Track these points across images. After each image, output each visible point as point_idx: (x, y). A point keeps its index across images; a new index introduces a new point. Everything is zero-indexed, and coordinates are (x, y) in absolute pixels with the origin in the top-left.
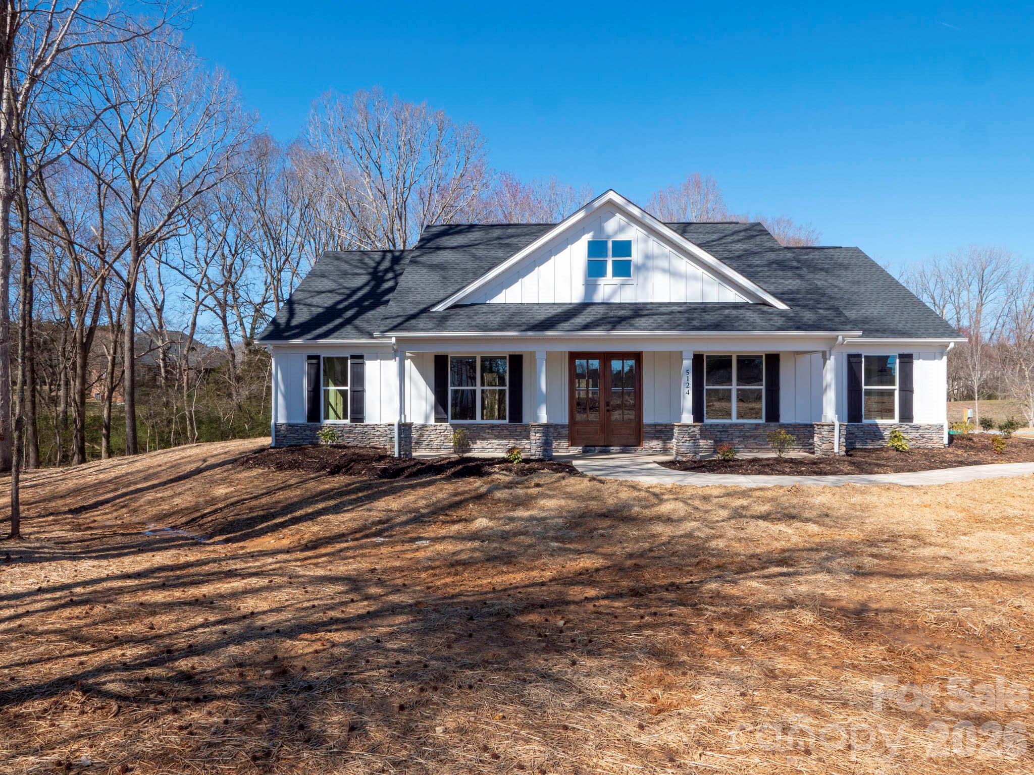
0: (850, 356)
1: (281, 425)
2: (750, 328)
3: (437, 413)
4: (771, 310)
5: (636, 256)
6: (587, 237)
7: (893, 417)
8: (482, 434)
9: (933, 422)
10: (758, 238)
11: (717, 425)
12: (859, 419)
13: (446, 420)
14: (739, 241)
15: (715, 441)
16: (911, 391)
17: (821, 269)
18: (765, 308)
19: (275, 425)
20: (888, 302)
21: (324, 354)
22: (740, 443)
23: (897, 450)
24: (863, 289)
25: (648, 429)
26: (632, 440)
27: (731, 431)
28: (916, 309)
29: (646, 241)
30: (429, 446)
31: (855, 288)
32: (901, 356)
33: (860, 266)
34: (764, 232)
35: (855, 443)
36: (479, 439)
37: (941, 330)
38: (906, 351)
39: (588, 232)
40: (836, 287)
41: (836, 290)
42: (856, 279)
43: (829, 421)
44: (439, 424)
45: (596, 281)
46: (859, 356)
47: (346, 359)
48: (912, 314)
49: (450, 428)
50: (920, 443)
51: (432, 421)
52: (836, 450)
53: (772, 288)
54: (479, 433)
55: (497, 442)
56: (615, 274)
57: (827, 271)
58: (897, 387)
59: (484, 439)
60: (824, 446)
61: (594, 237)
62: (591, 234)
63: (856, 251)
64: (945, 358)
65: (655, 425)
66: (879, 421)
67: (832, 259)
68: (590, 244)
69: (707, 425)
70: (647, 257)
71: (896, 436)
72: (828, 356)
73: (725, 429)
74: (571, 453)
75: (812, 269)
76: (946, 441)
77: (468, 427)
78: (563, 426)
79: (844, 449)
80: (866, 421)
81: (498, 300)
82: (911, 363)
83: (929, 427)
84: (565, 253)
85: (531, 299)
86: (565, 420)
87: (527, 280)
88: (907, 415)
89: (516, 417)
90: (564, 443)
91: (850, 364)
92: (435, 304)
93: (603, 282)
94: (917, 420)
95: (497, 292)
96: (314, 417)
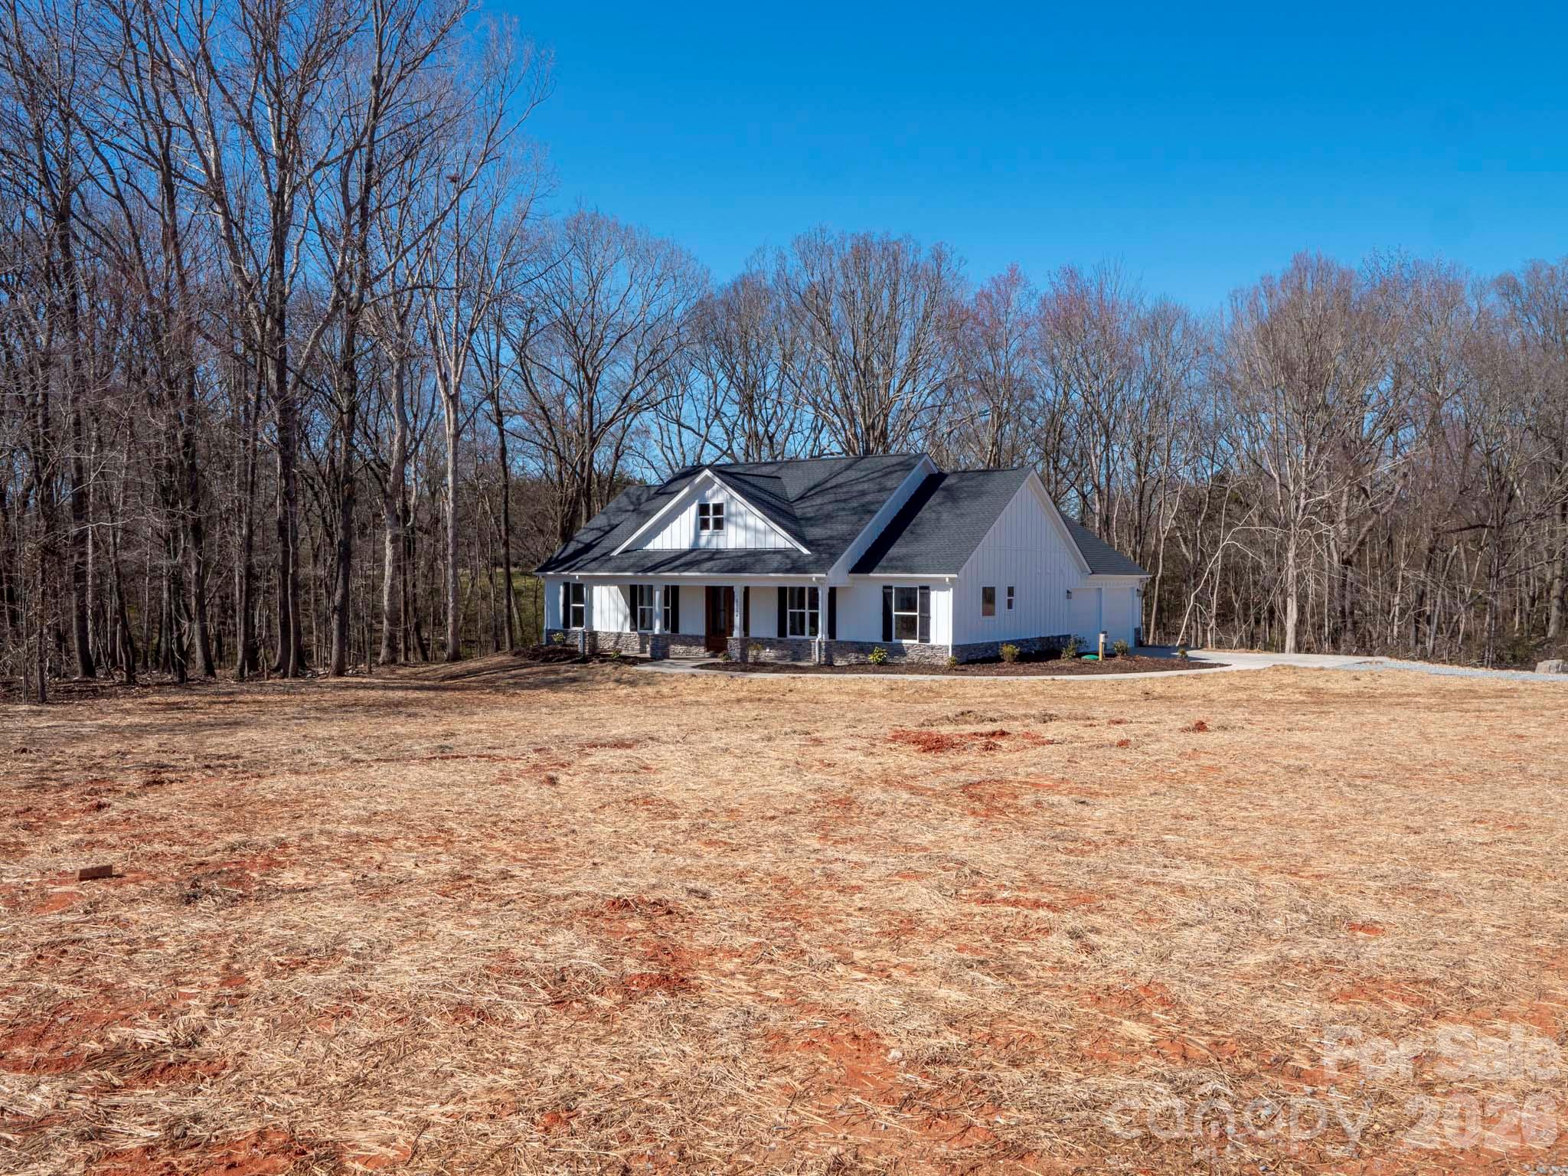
0: (884, 588)
3: (631, 624)
5: (726, 515)
7: (915, 638)
9: (943, 643)
11: (795, 640)
12: (891, 639)
16: (928, 617)
20: (956, 537)
21: (572, 581)
28: (967, 544)
32: (922, 589)
33: (996, 494)
38: (925, 585)
40: (938, 520)
42: (968, 510)
45: (702, 532)
46: (891, 588)
53: (799, 538)
56: (713, 528)
57: (955, 502)
58: (918, 613)
62: (699, 500)
64: (951, 591)
67: (981, 486)
68: (699, 505)
70: (730, 515)
78: (701, 637)
80: (895, 641)
81: (650, 547)
82: (928, 595)
83: (941, 648)
84: (686, 513)
85: (667, 546)
86: (703, 633)
87: (666, 532)
88: (925, 637)
89: (675, 628)
90: (702, 649)
91: (884, 594)
92: (613, 550)
93: (705, 533)
94: (933, 642)
95: (649, 542)
96: (566, 624)
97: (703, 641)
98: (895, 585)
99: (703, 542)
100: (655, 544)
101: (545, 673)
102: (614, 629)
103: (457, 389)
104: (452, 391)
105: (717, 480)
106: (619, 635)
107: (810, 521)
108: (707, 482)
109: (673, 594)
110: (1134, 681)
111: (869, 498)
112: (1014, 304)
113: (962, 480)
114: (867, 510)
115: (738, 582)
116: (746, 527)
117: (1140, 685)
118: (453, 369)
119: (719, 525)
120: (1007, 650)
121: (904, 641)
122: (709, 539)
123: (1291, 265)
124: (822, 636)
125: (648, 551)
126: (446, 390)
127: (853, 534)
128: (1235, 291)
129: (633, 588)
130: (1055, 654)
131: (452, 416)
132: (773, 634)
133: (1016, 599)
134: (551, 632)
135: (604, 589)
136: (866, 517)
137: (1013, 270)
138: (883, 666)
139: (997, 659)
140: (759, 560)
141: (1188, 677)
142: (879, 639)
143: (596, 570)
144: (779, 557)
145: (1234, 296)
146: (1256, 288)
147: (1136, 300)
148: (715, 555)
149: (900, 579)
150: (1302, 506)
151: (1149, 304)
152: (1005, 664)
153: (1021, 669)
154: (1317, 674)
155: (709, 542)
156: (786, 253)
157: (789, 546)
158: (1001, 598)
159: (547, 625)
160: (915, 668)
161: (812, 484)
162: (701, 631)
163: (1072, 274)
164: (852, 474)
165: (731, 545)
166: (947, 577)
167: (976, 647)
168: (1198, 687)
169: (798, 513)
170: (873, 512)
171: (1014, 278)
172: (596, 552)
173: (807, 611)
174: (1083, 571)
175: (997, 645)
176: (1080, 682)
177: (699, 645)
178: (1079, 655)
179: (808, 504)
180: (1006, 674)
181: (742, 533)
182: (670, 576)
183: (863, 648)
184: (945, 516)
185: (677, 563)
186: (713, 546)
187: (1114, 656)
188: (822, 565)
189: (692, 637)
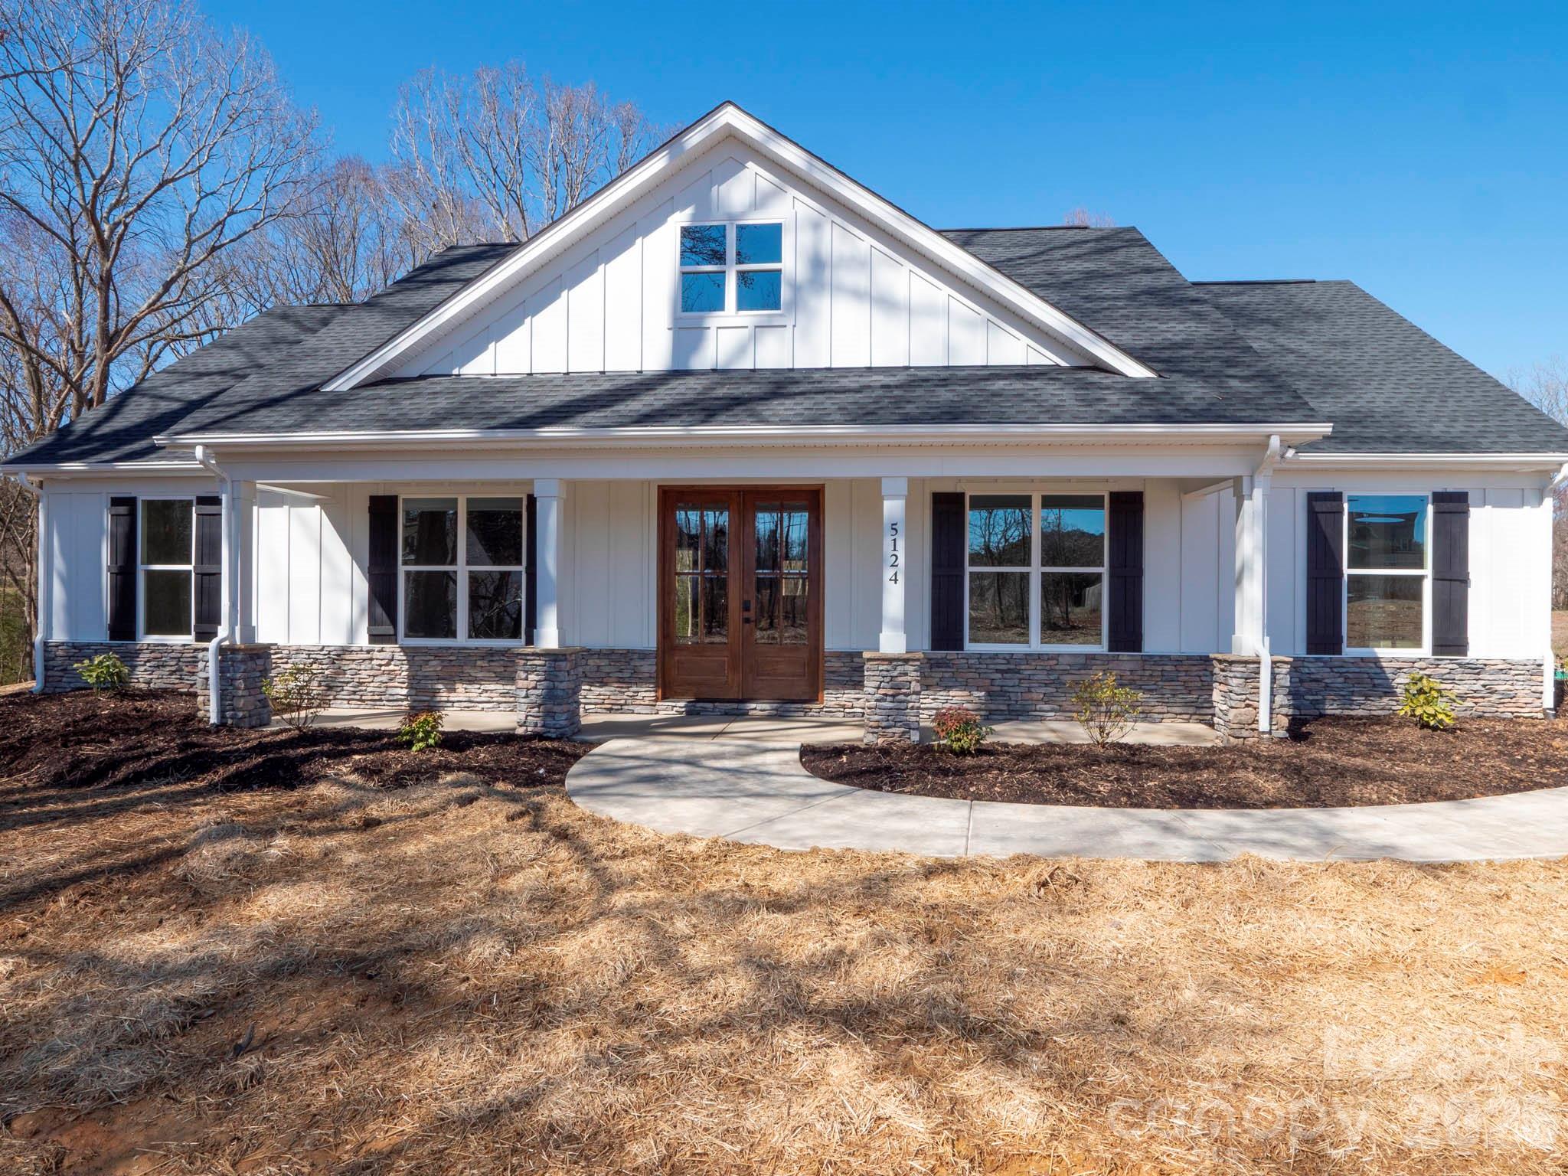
0: (1313, 498)
1: (58, 645)
2: (1043, 418)
3: (373, 621)
4: (1108, 380)
5: (791, 263)
6: (680, 219)
7: (1417, 642)
8: (467, 670)
9: (1517, 655)
10: (1122, 252)
11: (996, 656)
12: (1335, 646)
13: (391, 638)
14: (1078, 257)
15: (989, 693)
16: (1464, 581)
17: (1263, 321)
18: (1096, 377)
19: (45, 644)
20: (1411, 380)
21: (144, 494)
22: (1048, 699)
23: (1425, 726)
24: (1353, 355)
25: (836, 664)
26: (801, 688)
27: (1027, 670)
28: (1478, 393)
29: (816, 226)
30: (357, 695)
31: (1336, 354)
32: (1439, 498)
33: (1351, 314)
34: (1139, 242)
35: (1323, 702)
36: (462, 681)
37: (1540, 436)
38: (1452, 486)
39: (683, 208)
40: (1292, 352)
41: (1291, 358)
42: (1341, 336)
43: (1247, 653)
44: (377, 647)
45: (702, 318)
46: (1337, 497)
47: (189, 503)
48: (1469, 402)
49: (400, 656)
50: (1484, 706)
51: (363, 640)
52: (1264, 725)
53: (1126, 338)
54: (459, 667)
55: (499, 687)
56: (742, 305)
57: (1276, 324)
58: (1427, 571)
59: (471, 682)
60: (1232, 713)
61: (694, 217)
62: (689, 211)
63: (1347, 289)
64: (1549, 503)
66: (1384, 652)
67: (1290, 302)
68: (686, 232)
69: (967, 657)
70: (818, 264)
71: (1421, 691)
72: (1245, 491)
73: (1012, 665)
74: (662, 715)
75: (1242, 320)
76: (1548, 701)
77: (438, 653)
78: (643, 655)
79: (1285, 722)
80: (1350, 651)
81: (481, 367)
83: (1507, 668)
86: (651, 643)
88: (1452, 638)
91: (1314, 516)
94: (1476, 651)
95: (474, 349)
96: (122, 627)
97: (649, 667)
98: (1351, 490)
100: (502, 361)
106: (340, 657)
108: (731, 155)
114: (1186, 299)
119: (765, 294)
125: (467, 383)
134: (63, 653)
159: (51, 632)
177: (634, 679)
189: (609, 654)
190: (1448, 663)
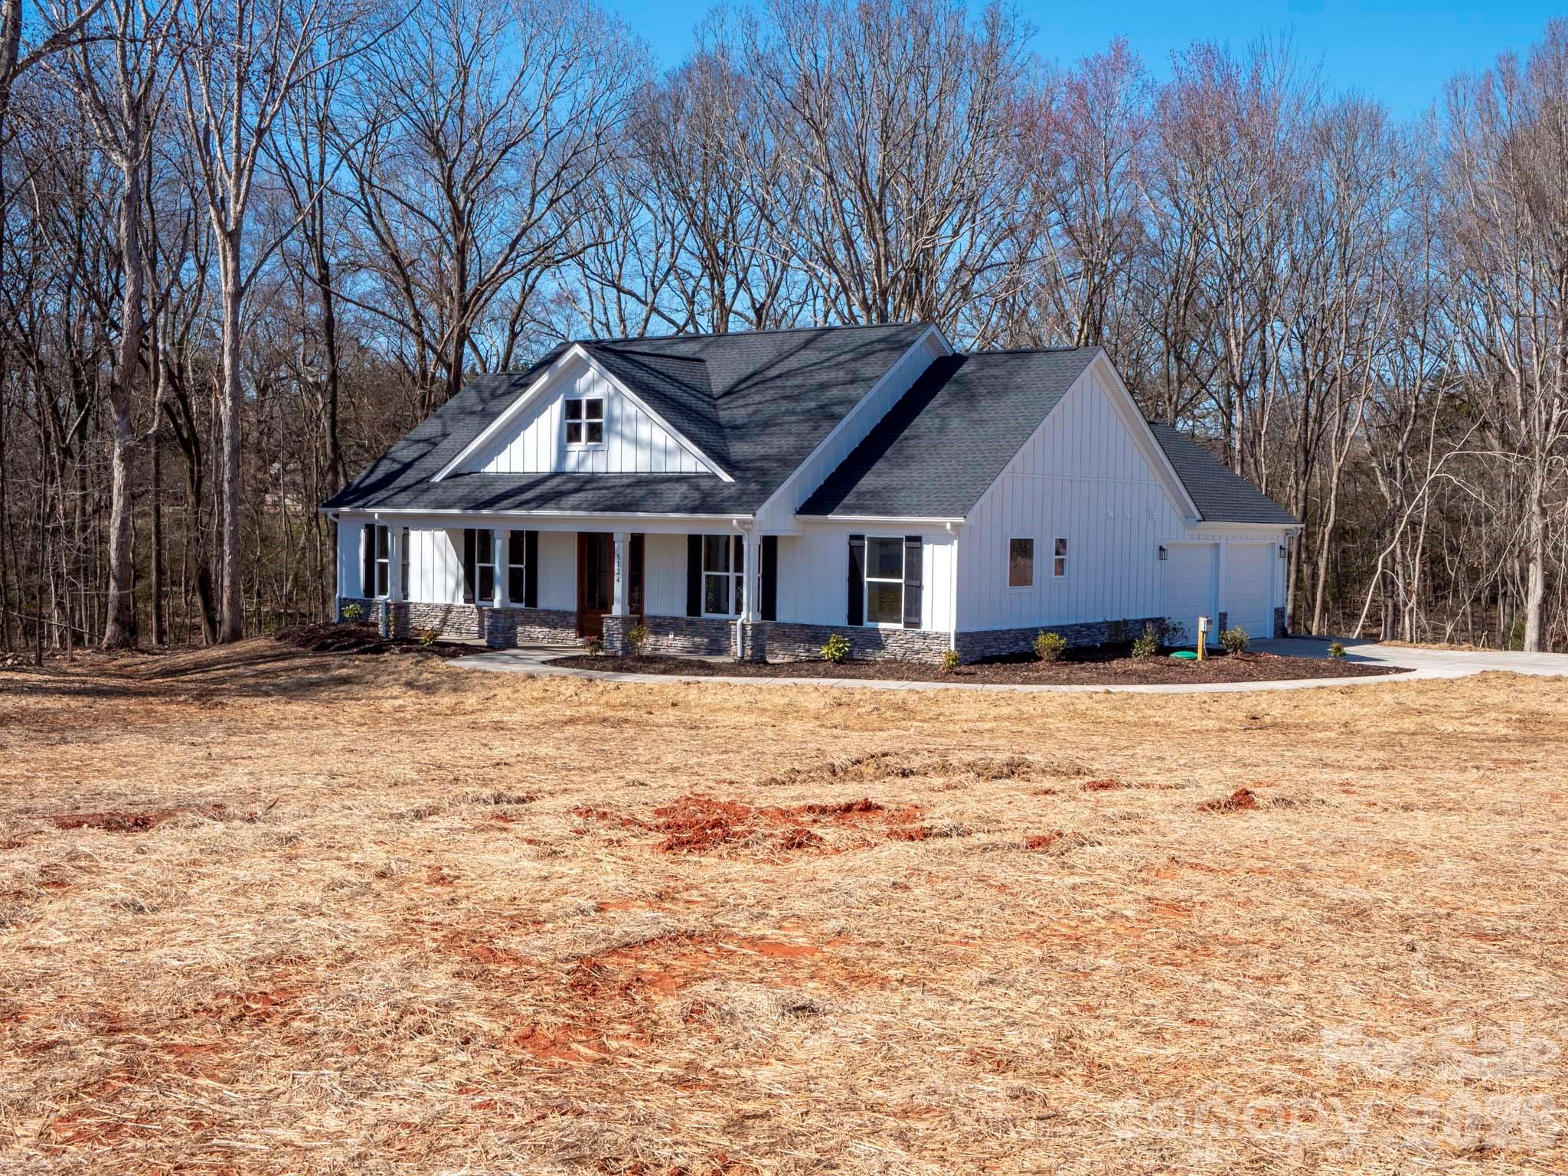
0: (852, 539)
3: (465, 591)
5: (606, 417)
6: (560, 400)
7: (898, 620)
9: (940, 628)
11: (713, 620)
12: (860, 621)
13: (473, 601)
16: (919, 586)
32: (909, 540)
38: (913, 533)
44: (467, 605)
45: (569, 446)
46: (862, 538)
49: (476, 610)
50: (928, 657)
51: (464, 602)
52: (739, 654)
56: (588, 439)
58: (903, 580)
60: (733, 648)
61: (567, 398)
62: (564, 395)
64: (956, 544)
65: (655, 617)
68: (565, 405)
69: (703, 620)
73: (720, 625)
78: (571, 614)
79: (750, 653)
80: (867, 624)
81: (491, 468)
82: (920, 549)
83: (938, 636)
84: (545, 416)
85: (517, 468)
86: (575, 609)
87: (516, 446)
88: (913, 619)
89: (532, 601)
90: (572, 633)
91: (852, 549)
92: (434, 474)
93: (577, 448)
94: (926, 627)
95: (489, 460)
96: (369, 591)
97: (573, 620)
98: (869, 534)
99: (571, 464)
100: (500, 465)
101: (308, 669)
102: (440, 599)
103: (239, 222)
104: (231, 226)
105: (594, 363)
106: (448, 609)
107: (739, 430)
108: (579, 367)
109: (525, 545)
110: (1241, 695)
111: (834, 392)
112: (1120, 101)
113: (984, 365)
114: (828, 415)
115: (620, 526)
116: (636, 442)
117: (1247, 704)
118: (233, 191)
119: (595, 433)
120: (1045, 641)
121: (882, 625)
122: (580, 457)
123: (1544, 39)
124: (748, 616)
125: (486, 476)
126: (222, 225)
127: (802, 453)
128: (1454, 81)
129: (469, 534)
130: (1123, 650)
131: (230, 266)
132: (680, 610)
133: (1070, 556)
134: (344, 602)
135: (427, 535)
136: (826, 424)
137: (1118, 48)
138: (849, 663)
139: (1030, 657)
140: (653, 493)
141: (1332, 690)
142: (842, 621)
143: (406, 505)
144: (683, 488)
145: (1452, 88)
146: (1489, 75)
147: (1311, 97)
148: (588, 482)
149: (873, 524)
150: (1555, 418)
151: (1330, 101)
152: (1041, 664)
153: (1065, 672)
154: (1547, 687)
155: (580, 462)
156: (759, 16)
157: (702, 468)
158: (1043, 559)
159: (342, 592)
160: (896, 669)
161: (751, 370)
162: (570, 603)
163: (1208, 55)
164: (809, 356)
165: (615, 468)
166: (948, 521)
167: (998, 636)
168: (1346, 708)
169: (724, 416)
170: (836, 418)
171: (1118, 61)
172: (410, 476)
173: (732, 575)
174: (1188, 516)
175: (1034, 633)
176: (1151, 696)
177: (567, 626)
178: (1164, 651)
179: (741, 402)
180: (1039, 681)
181: (629, 450)
182: (519, 516)
183: (816, 635)
184: (955, 423)
185: (529, 495)
186: (587, 468)
187: (1223, 653)
188: (747, 501)
189: (557, 613)
190: (912, 632)
